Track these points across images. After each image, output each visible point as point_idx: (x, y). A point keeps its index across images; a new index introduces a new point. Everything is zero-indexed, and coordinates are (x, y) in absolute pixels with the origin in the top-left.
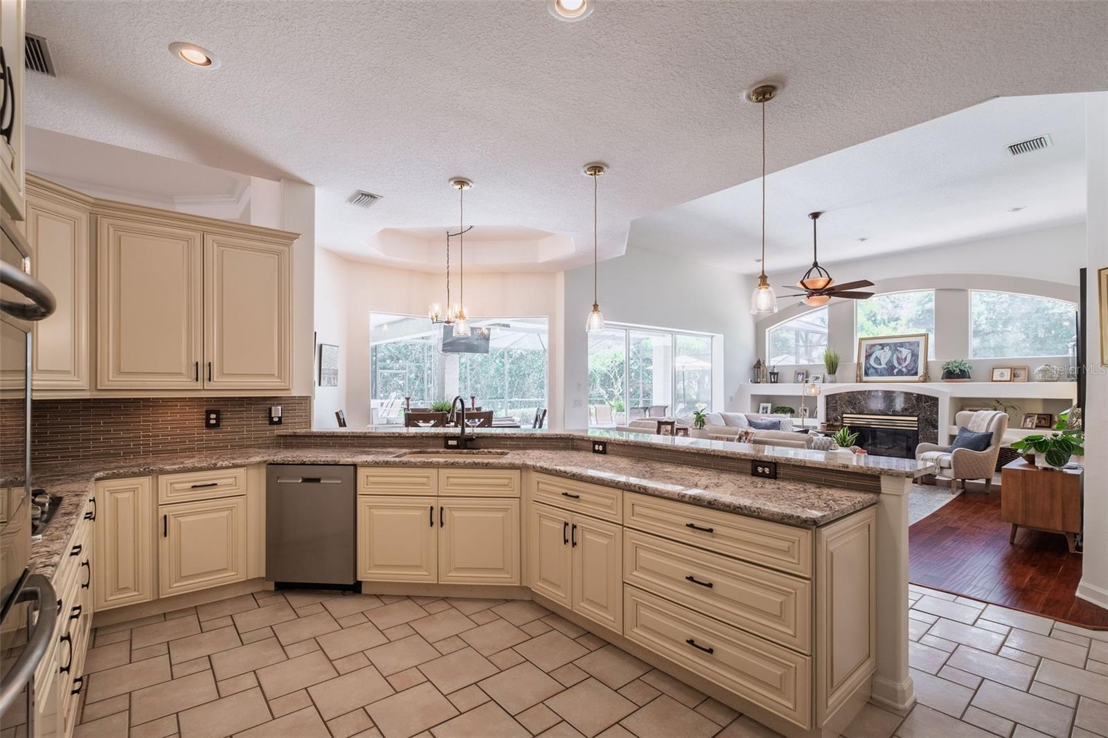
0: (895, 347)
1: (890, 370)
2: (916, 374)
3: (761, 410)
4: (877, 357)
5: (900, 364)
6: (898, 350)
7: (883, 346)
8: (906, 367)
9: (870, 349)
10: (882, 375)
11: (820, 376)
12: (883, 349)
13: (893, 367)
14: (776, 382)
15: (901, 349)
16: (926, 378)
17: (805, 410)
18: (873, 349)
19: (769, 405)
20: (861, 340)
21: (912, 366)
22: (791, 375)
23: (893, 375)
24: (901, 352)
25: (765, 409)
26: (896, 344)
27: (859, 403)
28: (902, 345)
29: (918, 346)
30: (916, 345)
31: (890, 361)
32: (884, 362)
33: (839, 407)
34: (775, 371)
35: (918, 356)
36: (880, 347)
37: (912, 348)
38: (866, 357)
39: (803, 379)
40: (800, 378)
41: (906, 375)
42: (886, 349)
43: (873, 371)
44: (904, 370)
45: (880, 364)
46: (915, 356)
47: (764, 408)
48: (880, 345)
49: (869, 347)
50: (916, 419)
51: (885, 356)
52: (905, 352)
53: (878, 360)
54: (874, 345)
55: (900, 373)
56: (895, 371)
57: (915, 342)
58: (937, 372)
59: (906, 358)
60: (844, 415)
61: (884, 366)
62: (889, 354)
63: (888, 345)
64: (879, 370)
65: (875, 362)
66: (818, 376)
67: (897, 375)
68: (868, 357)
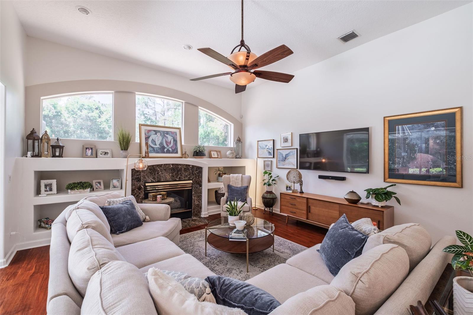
0: (164, 134)
1: (162, 149)
2: (177, 152)
3: (43, 188)
4: (153, 139)
5: (168, 146)
6: (165, 136)
7: (156, 132)
8: (171, 148)
9: (148, 133)
10: (158, 152)
11: (109, 152)
12: (156, 134)
13: (164, 148)
14: (60, 156)
15: (168, 136)
16: (184, 155)
17: (100, 183)
18: (150, 133)
19: (54, 182)
20: (141, 125)
21: (174, 147)
22: (78, 149)
23: (164, 153)
24: (167, 137)
25: (49, 187)
26: (164, 132)
27: (158, 173)
28: (167, 133)
29: (176, 135)
30: (175, 133)
31: (161, 144)
32: (158, 143)
33: (142, 178)
34: (61, 144)
35: (177, 141)
36: (154, 133)
37: (173, 135)
38: (146, 138)
39: (92, 154)
40: (89, 152)
41: (172, 153)
42: (158, 134)
43: (152, 149)
44: (170, 149)
45: (156, 145)
46: (175, 141)
47: (46, 186)
48: (155, 131)
49: (146, 131)
50: (191, 182)
51: (158, 139)
52: (170, 138)
53: (153, 141)
54: (150, 131)
55: (168, 152)
56: (165, 150)
57: (174, 132)
58: (190, 151)
59: (170, 142)
60: (147, 184)
61: (158, 146)
62: (161, 138)
63: (159, 131)
64: (155, 149)
65: (152, 142)
66: (106, 151)
67: (167, 153)
68: (147, 138)
